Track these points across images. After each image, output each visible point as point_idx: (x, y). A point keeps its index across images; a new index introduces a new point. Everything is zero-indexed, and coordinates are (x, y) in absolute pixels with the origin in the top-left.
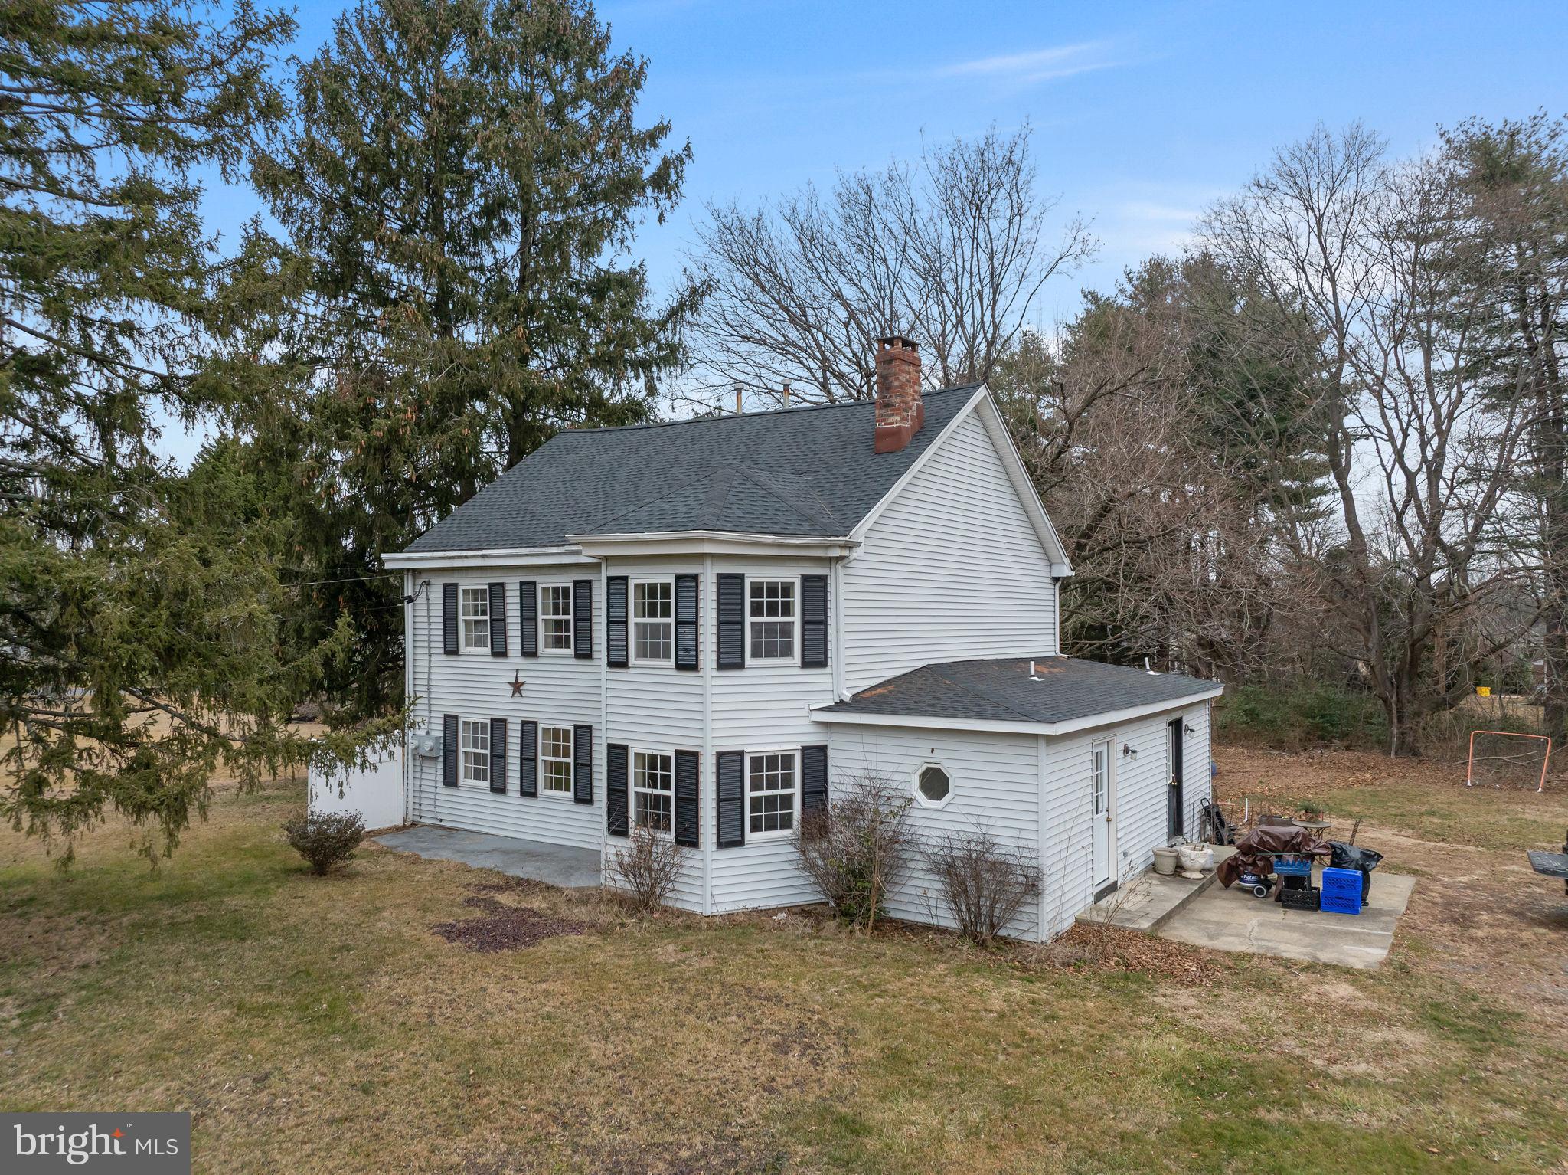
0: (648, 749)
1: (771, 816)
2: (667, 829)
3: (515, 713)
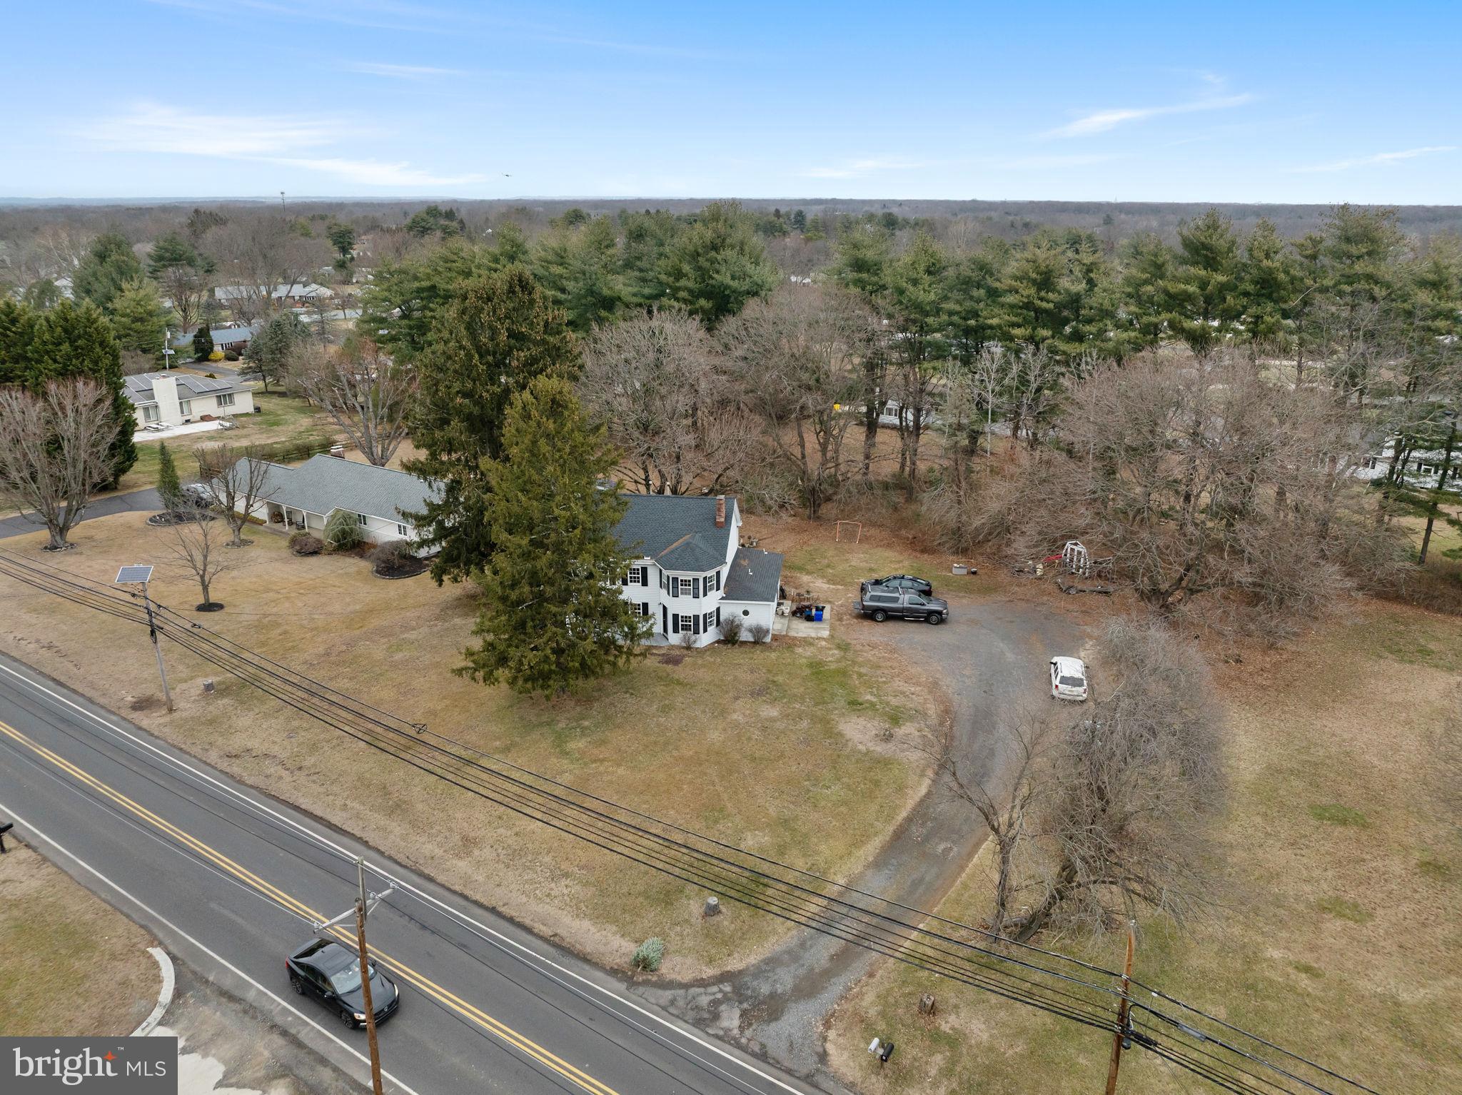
0: (685, 615)
1: (712, 623)
2: (693, 630)
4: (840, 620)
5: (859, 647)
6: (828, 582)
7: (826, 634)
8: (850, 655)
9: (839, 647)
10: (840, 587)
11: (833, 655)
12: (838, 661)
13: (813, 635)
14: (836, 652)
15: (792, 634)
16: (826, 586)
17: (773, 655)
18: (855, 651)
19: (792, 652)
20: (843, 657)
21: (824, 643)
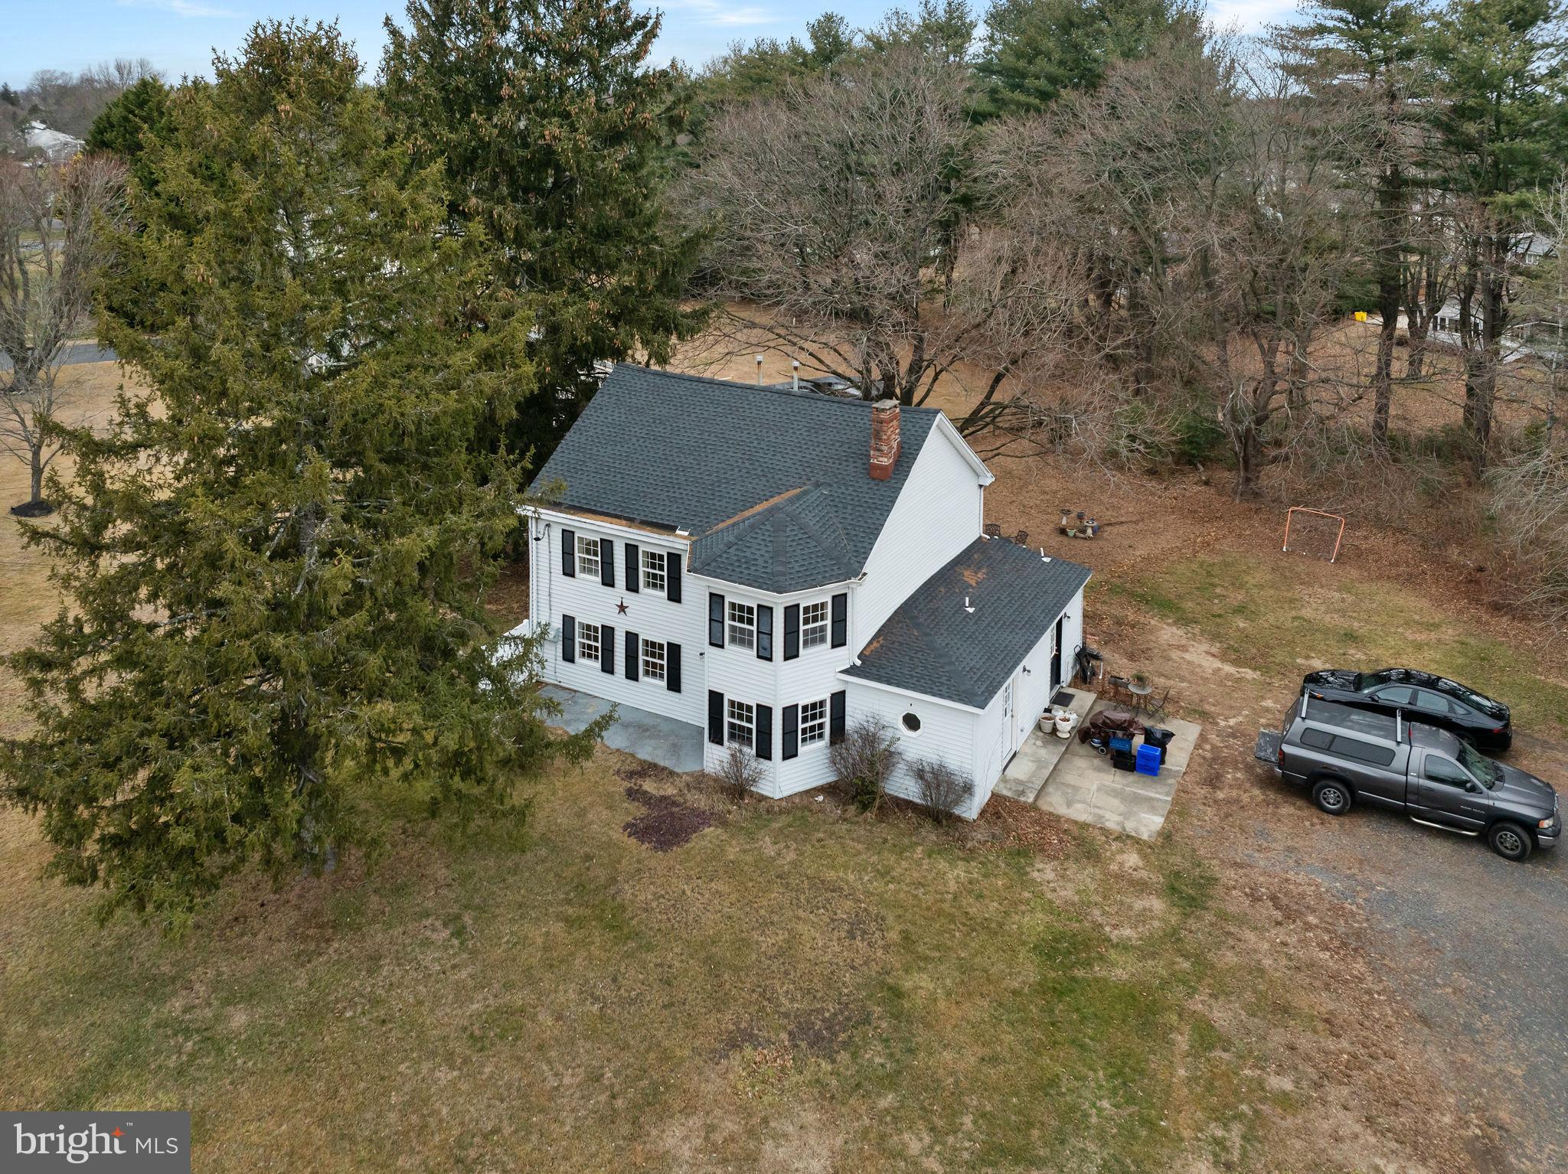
0: (737, 699)
1: (814, 733)
2: (750, 745)
3: (621, 626)
4: (1213, 781)
5: (1237, 902)
6: (1223, 657)
7: (1150, 823)
8: (1198, 931)
9: (1172, 891)
10: (1249, 674)
11: (1144, 916)
12: (1148, 950)
13: (1112, 822)
14: (1157, 905)
15: (1055, 803)
16: (1211, 664)
17: (955, 874)
18: (1223, 916)
19: (1022, 873)
20: (1173, 935)
21: (1132, 859)
